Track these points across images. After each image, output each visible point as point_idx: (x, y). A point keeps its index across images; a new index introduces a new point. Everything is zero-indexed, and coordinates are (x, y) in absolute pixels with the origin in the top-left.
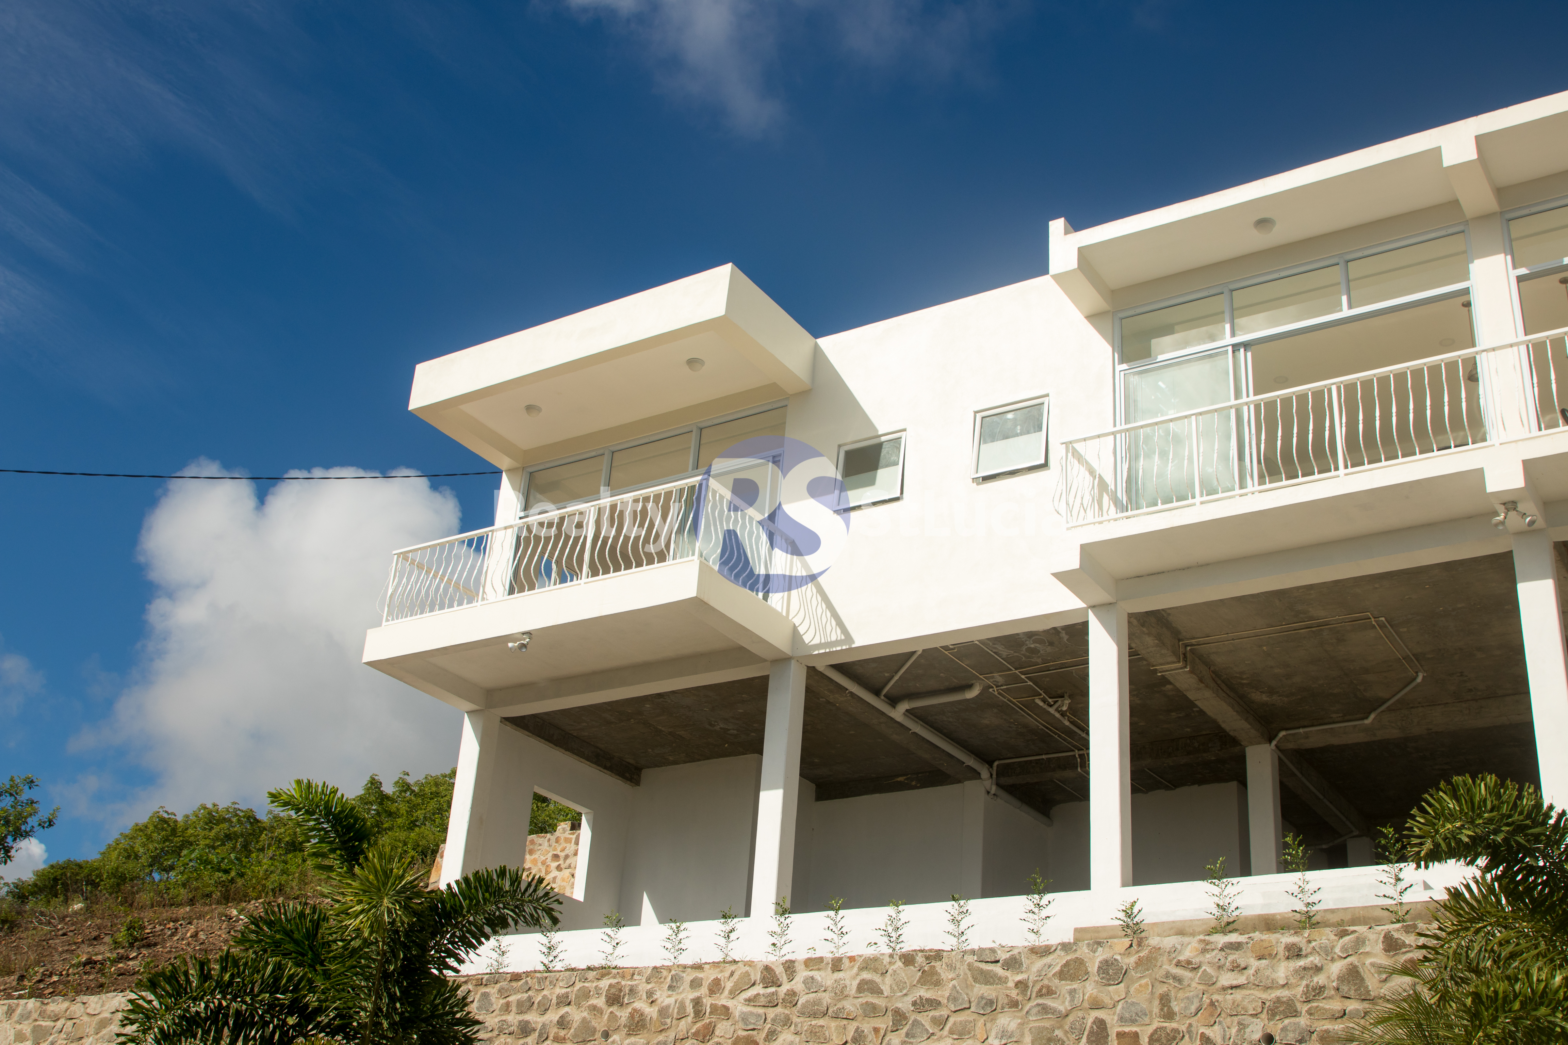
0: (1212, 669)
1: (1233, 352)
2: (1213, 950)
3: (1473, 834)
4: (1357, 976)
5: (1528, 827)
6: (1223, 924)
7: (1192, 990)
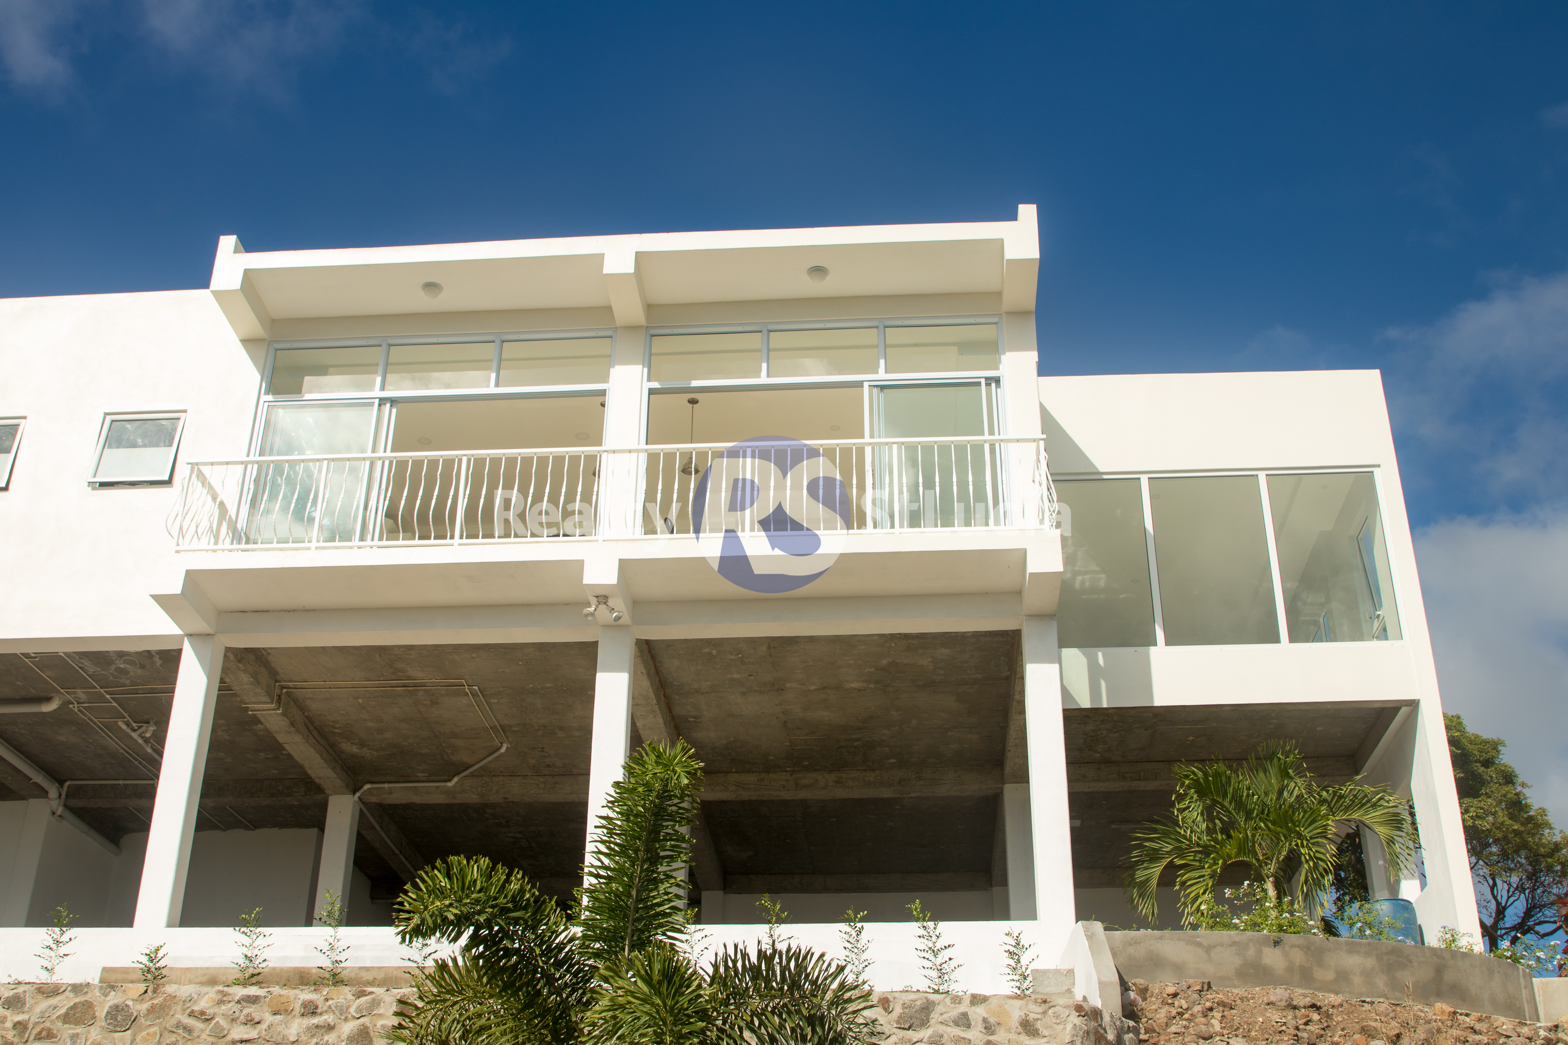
0: (306, 714)
1: (380, 405)
2: (230, 1002)
3: (459, 912)
4: (366, 1037)
5: (509, 910)
6: (247, 975)
7: (201, 1041)
